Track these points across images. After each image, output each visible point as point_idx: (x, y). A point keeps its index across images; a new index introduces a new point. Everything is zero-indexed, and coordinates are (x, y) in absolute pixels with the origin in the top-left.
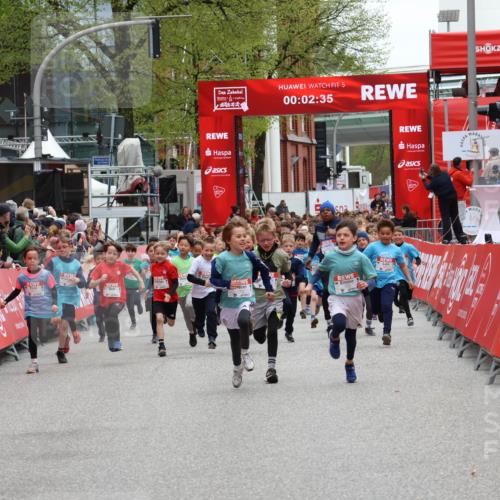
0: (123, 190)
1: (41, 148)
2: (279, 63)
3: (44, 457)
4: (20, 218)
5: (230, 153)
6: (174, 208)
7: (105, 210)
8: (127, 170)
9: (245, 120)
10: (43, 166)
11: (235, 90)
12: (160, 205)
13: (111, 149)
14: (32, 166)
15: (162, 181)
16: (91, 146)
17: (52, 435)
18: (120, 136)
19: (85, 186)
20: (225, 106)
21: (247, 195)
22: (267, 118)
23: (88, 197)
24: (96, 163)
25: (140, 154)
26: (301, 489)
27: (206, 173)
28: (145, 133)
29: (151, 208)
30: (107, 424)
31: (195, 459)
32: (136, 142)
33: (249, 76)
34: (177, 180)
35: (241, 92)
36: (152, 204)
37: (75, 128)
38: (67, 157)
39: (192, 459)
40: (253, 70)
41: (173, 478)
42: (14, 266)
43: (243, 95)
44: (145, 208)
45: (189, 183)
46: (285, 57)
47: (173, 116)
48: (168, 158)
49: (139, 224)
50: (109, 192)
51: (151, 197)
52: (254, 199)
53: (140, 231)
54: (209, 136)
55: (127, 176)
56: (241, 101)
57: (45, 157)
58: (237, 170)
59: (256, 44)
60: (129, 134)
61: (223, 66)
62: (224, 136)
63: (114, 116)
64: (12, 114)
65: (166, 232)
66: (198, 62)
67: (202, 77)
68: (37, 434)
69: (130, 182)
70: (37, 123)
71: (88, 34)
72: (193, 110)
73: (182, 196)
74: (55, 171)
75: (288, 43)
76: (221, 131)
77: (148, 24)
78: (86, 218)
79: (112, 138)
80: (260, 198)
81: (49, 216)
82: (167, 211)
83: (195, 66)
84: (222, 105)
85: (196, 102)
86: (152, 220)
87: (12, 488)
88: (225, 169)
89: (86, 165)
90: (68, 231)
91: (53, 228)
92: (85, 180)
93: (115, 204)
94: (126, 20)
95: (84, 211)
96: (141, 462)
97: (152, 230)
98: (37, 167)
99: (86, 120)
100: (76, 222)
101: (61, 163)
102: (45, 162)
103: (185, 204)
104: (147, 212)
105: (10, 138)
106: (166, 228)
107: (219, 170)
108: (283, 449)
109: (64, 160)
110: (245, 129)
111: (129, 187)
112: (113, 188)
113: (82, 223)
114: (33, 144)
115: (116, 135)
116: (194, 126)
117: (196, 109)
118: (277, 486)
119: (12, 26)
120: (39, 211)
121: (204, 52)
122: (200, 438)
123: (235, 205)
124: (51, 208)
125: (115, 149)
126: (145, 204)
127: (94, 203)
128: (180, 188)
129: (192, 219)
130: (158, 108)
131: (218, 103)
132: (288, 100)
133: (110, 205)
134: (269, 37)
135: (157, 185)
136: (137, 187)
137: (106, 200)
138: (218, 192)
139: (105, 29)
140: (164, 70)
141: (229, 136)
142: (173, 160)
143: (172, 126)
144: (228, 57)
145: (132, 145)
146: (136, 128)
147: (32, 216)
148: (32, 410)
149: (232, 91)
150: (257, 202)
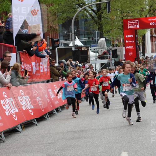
0: (100, 55)
1: (74, 43)
2: (149, 12)
3: (72, 139)
4: (68, 65)
5: (134, 41)
6: (117, 60)
7: (95, 61)
8: (101, 48)
9: (138, 31)
10: (75, 48)
11: (135, 21)
12: (112, 59)
13: (96, 42)
14: (72, 48)
15: (113, 51)
16: (91, 41)
17: (75, 132)
18: (99, 38)
19: (88, 54)
20: (132, 27)
21: (140, 54)
22: (146, 29)
23: (89, 57)
24: (92, 46)
25: (105, 43)
26: (150, 147)
27: (126, 48)
28: (107, 36)
29: (109, 60)
30: (92, 128)
31: (118, 138)
32: (104, 39)
33: (139, 17)
34: (117, 50)
35: (137, 22)
36: (110, 58)
37: (86, 36)
38: (83, 45)
39: (117, 138)
40: (141, 15)
41: (110, 144)
42: (66, 80)
43: (137, 23)
44: (107, 60)
45: (121, 51)
46: (151, 10)
47: (116, 30)
48: (115, 44)
49: (106, 65)
50: (96, 55)
51: (109, 56)
52: (142, 55)
53: (106, 67)
54: (127, 36)
55: (101, 50)
56: (137, 25)
57: (76, 45)
58: (136, 46)
59: (141, 7)
60: (102, 37)
61: (131, 14)
62: (132, 36)
63: (97, 31)
64: (65, 33)
65: (114, 67)
66: (123, 13)
67: (124, 18)
68: (71, 132)
69: (103, 52)
70: (73, 35)
71: (88, 6)
72: (122, 28)
73: (119, 55)
74: (79, 50)
75: (152, 6)
76: (131, 35)
77: (106, 2)
78: (89, 64)
79: (96, 38)
80: (144, 55)
81: (77, 64)
82: (115, 60)
83: (122, 14)
84: (131, 26)
85: (123, 26)
86: (110, 63)
87: (61, 149)
88: (132, 46)
89: (88, 47)
90: (83, 68)
91: (78, 67)
92: (88, 52)
93: (98, 59)
94: (100, 2)
95: (88, 62)
96: (102, 139)
97: (110, 66)
98: (73, 49)
99: (89, 33)
100: (86, 65)
101: (81, 47)
102: (76, 47)
103: (120, 58)
104: (108, 61)
105: (66, 40)
106: (115, 66)
107: (131, 47)
108: (146, 134)
109: (82, 46)
110: (138, 33)
111: (102, 54)
112: (97, 54)
113: (87, 65)
114: (72, 42)
115: (97, 38)
116: (122, 33)
117: (123, 28)
118: (143, 146)
119: (65, 6)
120: (74, 62)
121: (125, 10)
122: (120, 132)
123: (136, 58)
124: (77, 61)
125: (97, 42)
126: (107, 58)
127: (91, 59)
128: (119, 53)
129: (122, 63)
130: (111, 28)
131: (130, 26)
132: (152, 24)
133: (96, 59)
134: (145, 4)
135: (111, 52)
136: (105, 53)
137: (95, 58)
138: (130, 54)
139: (94, 5)
140: (113, 16)
141: (133, 36)
142: (116, 44)
143: (115, 34)
144: (132, 11)
145: (103, 41)
146: (104, 35)
147: (71, 64)
148: (70, 124)
149: (134, 22)
150: (143, 56)
